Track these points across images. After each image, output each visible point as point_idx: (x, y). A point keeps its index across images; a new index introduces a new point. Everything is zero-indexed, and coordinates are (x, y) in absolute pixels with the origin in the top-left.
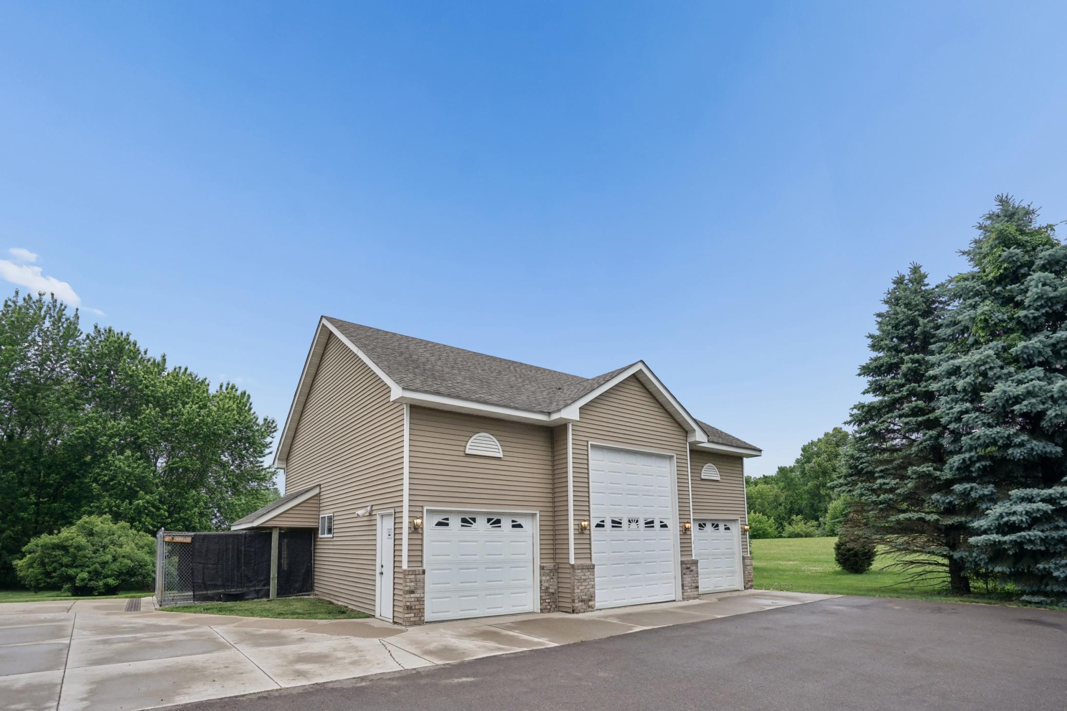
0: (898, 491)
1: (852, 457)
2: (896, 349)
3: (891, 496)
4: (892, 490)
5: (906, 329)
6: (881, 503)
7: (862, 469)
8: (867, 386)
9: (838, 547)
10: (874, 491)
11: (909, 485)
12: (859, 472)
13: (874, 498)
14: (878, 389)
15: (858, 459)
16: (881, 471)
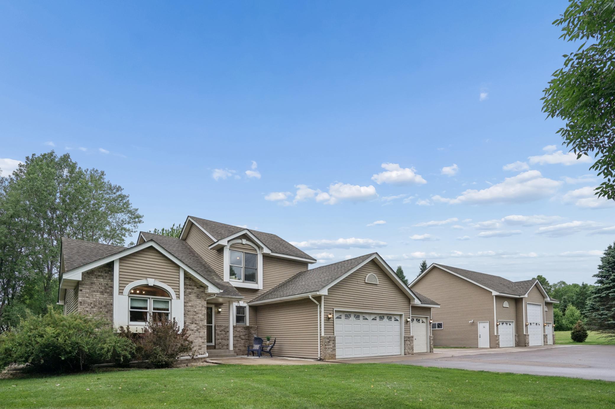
0: (608, 315)
1: (592, 304)
2: (608, 271)
3: (606, 316)
4: (606, 315)
5: (612, 264)
6: (602, 318)
7: (595, 308)
8: (596, 281)
9: (573, 334)
10: (599, 315)
11: (612, 313)
12: (594, 309)
13: (600, 317)
14: (601, 282)
15: (594, 305)
16: (602, 309)
